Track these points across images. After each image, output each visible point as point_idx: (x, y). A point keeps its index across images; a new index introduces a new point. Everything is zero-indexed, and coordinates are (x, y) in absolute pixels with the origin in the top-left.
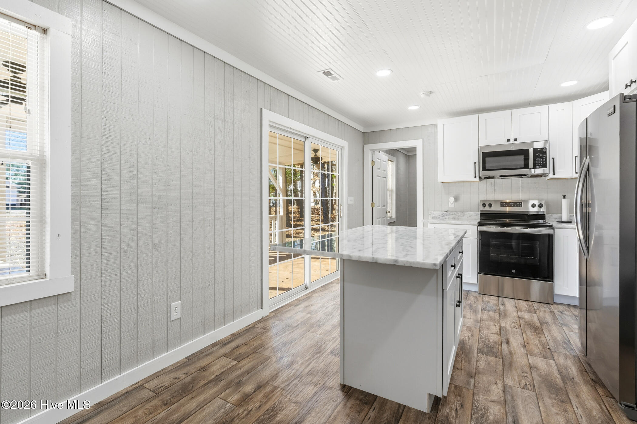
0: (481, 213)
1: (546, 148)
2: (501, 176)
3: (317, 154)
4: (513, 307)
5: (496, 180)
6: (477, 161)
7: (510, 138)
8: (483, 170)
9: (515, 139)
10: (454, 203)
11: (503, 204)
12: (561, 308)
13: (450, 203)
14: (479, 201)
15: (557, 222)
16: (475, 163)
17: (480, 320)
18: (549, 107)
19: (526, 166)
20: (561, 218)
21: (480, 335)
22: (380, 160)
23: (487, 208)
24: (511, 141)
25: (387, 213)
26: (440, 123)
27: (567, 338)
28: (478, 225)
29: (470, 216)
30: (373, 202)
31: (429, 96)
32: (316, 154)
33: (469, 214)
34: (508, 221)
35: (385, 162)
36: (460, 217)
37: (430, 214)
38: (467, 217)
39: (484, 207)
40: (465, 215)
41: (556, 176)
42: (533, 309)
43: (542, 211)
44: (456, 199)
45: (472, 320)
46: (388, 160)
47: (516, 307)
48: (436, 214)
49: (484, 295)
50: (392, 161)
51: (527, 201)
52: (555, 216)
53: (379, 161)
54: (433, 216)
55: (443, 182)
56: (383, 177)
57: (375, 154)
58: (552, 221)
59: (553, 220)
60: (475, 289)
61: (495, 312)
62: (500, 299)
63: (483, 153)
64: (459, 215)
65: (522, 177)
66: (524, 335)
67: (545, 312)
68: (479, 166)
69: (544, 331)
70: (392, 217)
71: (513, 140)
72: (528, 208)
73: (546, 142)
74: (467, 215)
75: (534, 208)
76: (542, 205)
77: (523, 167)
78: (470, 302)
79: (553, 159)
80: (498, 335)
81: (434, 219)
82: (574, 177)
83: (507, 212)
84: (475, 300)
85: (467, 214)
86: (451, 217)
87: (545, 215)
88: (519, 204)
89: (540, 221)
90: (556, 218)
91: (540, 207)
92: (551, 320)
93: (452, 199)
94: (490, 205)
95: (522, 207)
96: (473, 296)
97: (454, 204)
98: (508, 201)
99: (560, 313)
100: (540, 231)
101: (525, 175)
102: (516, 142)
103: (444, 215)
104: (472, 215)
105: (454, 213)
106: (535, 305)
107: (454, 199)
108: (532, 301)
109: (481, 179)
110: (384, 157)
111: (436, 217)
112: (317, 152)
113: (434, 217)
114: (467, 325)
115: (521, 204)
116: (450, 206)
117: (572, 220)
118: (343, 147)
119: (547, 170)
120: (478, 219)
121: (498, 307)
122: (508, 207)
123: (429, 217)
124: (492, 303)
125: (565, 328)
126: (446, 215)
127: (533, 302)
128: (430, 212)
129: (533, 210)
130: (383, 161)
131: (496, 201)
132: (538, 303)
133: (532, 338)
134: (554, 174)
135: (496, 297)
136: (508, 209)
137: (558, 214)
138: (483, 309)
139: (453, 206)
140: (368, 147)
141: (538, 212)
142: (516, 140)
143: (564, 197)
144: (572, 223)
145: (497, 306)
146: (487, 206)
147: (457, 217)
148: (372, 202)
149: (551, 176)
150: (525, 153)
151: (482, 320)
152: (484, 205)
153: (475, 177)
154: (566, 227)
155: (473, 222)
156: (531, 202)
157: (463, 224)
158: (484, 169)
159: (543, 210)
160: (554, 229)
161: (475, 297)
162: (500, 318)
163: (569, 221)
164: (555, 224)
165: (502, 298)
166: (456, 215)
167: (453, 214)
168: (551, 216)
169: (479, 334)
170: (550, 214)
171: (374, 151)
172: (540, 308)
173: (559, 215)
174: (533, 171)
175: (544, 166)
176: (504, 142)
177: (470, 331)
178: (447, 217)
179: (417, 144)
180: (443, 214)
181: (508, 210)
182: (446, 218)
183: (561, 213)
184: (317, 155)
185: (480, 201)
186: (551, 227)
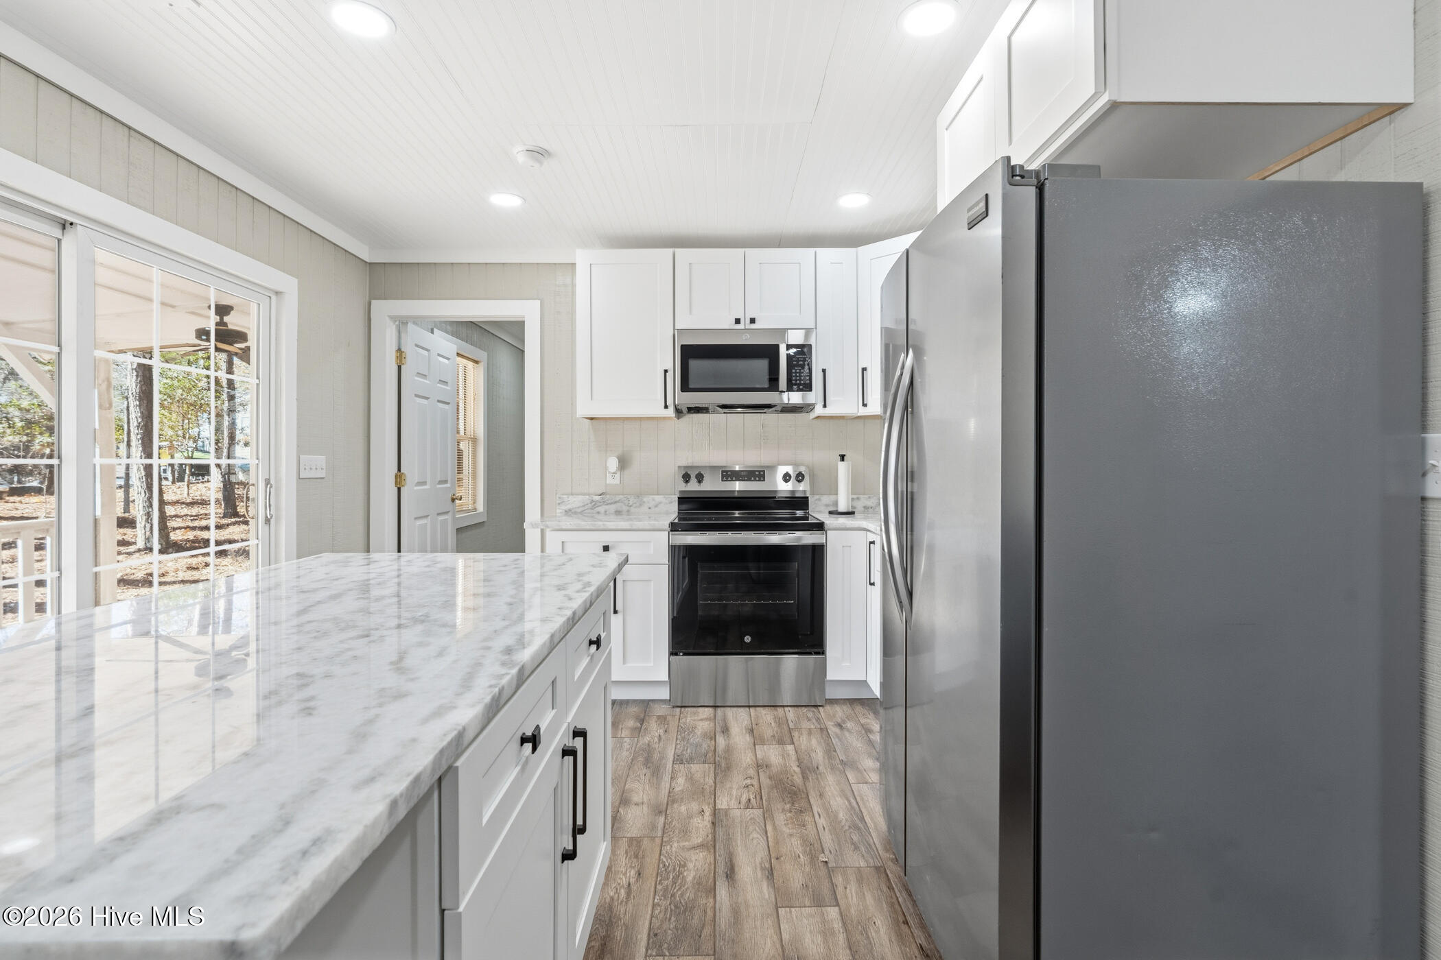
0: (679, 498)
1: (810, 346)
2: (724, 407)
3: (226, 319)
4: (746, 732)
5: (713, 417)
6: (669, 366)
7: (740, 316)
8: (683, 390)
9: (751, 319)
10: (619, 473)
11: (729, 475)
12: (839, 712)
13: (609, 472)
14: (677, 468)
15: (831, 513)
16: (666, 371)
17: (666, 801)
18: (816, 252)
19: (773, 384)
20: (836, 503)
21: (661, 866)
22: (428, 350)
23: (693, 486)
24: (742, 321)
25: (453, 500)
26: (582, 258)
27: (857, 809)
28: (672, 531)
29: (656, 506)
30: (402, 471)
31: (541, 163)
32: (222, 319)
33: (653, 500)
34: (737, 515)
35: (448, 359)
36: (632, 509)
37: (559, 504)
38: (650, 508)
39: (687, 482)
40: (644, 502)
41: (829, 411)
42: (786, 728)
43: (801, 489)
44: (624, 463)
45: (645, 808)
46: (458, 354)
47: (751, 731)
48: (575, 502)
49: (683, 709)
50: (477, 362)
51: (773, 468)
52: (826, 499)
53: (426, 353)
54: (567, 508)
55: (592, 419)
56: (439, 401)
57: (407, 332)
58: (820, 512)
59: (822, 508)
60: (664, 694)
61: (704, 762)
62: (719, 711)
63: (683, 347)
64: (631, 503)
65: (766, 410)
66: (769, 828)
67: (810, 732)
68: (675, 380)
69: (810, 797)
70: (475, 510)
71: (748, 321)
72: (775, 484)
73: (808, 331)
74: (648, 502)
75: (788, 483)
76: (803, 476)
77: (766, 387)
78: (646, 739)
79: (824, 371)
80: (708, 850)
81: (570, 516)
82: (859, 415)
83: (736, 495)
84: (661, 731)
85: (650, 500)
86: (612, 508)
87: (808, 497)
88: (757, 474)
89: (799, 513)
90: (827, 506)
91: (800, 481)
92: (824, 758)
93: (613, 463)
94: (700, 478)
95: (764, 480)
96: (659, 717)
97: (618, 476)
98: (737, 468)
99: (837, 730)
100: (799, 538)
101: (769, 406)
102: (753, 326)
103: (594, 503)
104: (660, 503)
105: (618, 498)
106: (791, 713)
107: (619, 462)
108: (783, 706)
109: (679, 412)
110: (444, 344)
111: (573, 511)
112: (228, 313)
113: (570, 510)
114: (629, 835)
115: (762, 473)
116: (610, 481)
117: (855, 508)
118: (277, 293)
119: (813, 397)
120: (671, 511)
121: (713, 743)
122: (737, 482)
123: (558, 511)
124: (699, 733)
125: (851, 776)
126: (599, 504)
127: (787, 706)
128: (559, 498)
129: (784, 488)
130: (439, 355)
131: (713, 468)
132: (796, 709)
133: (786, 830)
134: (825, 406)
135: (711, 709)
136: (738, 486)
137: (831, 496)
138: (679, 759)
139: (617, 481)
140: (383, 309)
141: (793, 492)
142: (753, 321)
143: (842, 457)
144: (856, 515)
145: (711, 739)
146: (693, 480)
147: (625, 508)
148: (399, 470)
149: (819, 410)
150: (770, 353)
151: (672, 799)
152: (686, 478)
153: (666, 407)
154: (848, 527)
155: (657, 524)
156: (782, 470)
157: (634, 527)
158: (685, 387)
159: (802, 487)
160: (826, 533)
161: (662, 719)
162: (715, 783)
163: (850, 510)
164: (829, 521)
165: (722, 709)
166: (622, 502)
167: (616, 502)
168: (819, 500)
169: (660, 860)
170: (817, 497)
171: (402, 323)
172: (799, 724)
173: (833, 498)
174: (785, 396)
175: (808, 387)
176: (728, 324)
177: (636, 856)
178: (602, 509)
179: (527, 310)
180: (591, 503)
181: (737, 489)
182: (598, 513)
183: (837, 494)
184: (225, 324)
185: (679, 467)
186: (820, 526)
